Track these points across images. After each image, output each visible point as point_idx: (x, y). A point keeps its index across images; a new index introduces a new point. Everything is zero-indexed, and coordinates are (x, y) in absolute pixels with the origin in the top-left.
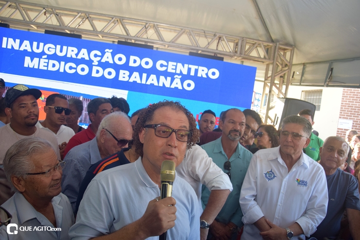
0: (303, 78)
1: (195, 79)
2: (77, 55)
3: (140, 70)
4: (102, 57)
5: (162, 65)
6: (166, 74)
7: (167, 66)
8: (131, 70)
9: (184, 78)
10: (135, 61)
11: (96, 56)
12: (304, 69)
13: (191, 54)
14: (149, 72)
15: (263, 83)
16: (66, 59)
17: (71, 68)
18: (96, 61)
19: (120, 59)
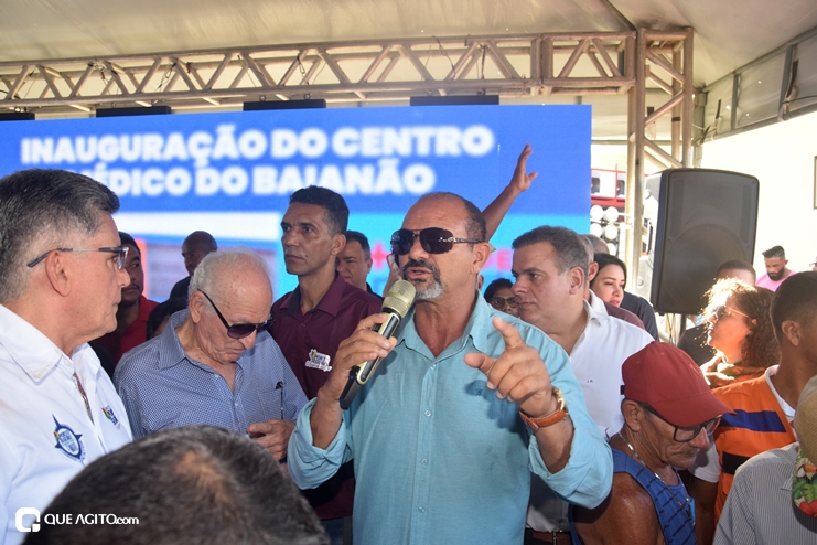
0: (738, 112)
1: (432, 161)
2: (162, 150)
3: (299, 161)
4: (213, 145)
5: (348, 142)
6: (359, 161)
7: (359, 142)
8: (280, 164)
9: (404, 163)
10: (285, 142)
11: (201, 146)
12: (736, 86)
13: (416, 101)
14: (320, 162)
15: (626, 147)
16: (142, 165)
17: (154, 182)
18: (201, 158)
19: (253, 143)
